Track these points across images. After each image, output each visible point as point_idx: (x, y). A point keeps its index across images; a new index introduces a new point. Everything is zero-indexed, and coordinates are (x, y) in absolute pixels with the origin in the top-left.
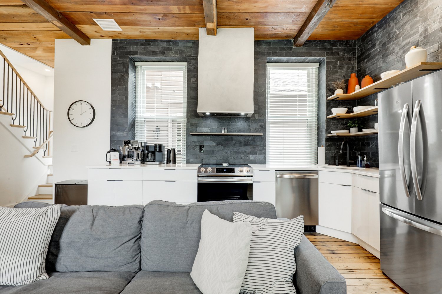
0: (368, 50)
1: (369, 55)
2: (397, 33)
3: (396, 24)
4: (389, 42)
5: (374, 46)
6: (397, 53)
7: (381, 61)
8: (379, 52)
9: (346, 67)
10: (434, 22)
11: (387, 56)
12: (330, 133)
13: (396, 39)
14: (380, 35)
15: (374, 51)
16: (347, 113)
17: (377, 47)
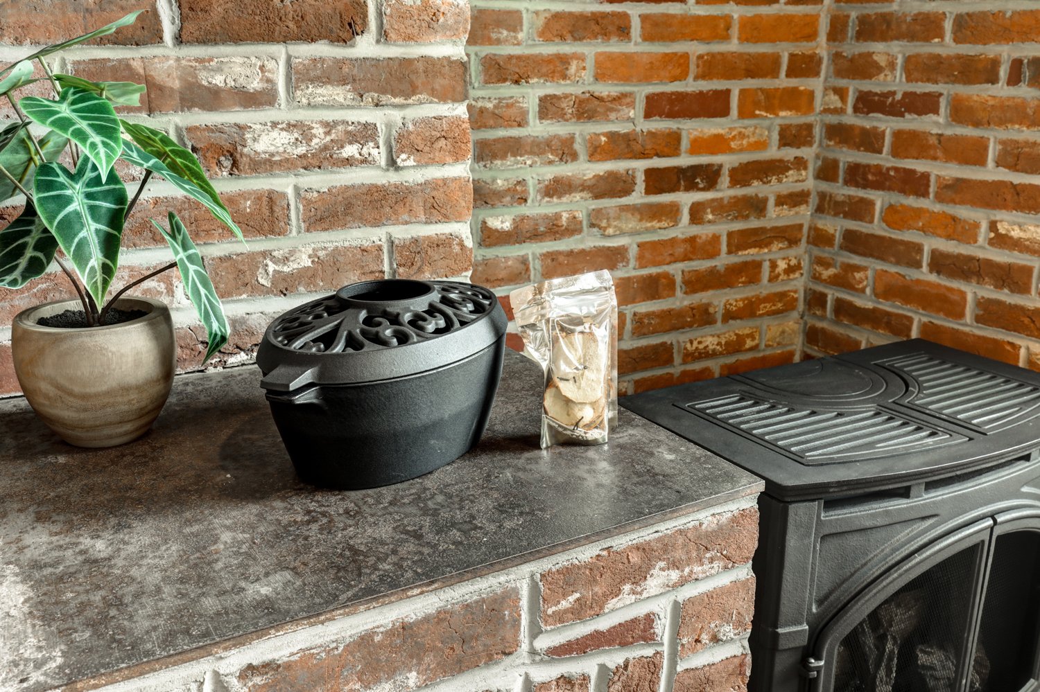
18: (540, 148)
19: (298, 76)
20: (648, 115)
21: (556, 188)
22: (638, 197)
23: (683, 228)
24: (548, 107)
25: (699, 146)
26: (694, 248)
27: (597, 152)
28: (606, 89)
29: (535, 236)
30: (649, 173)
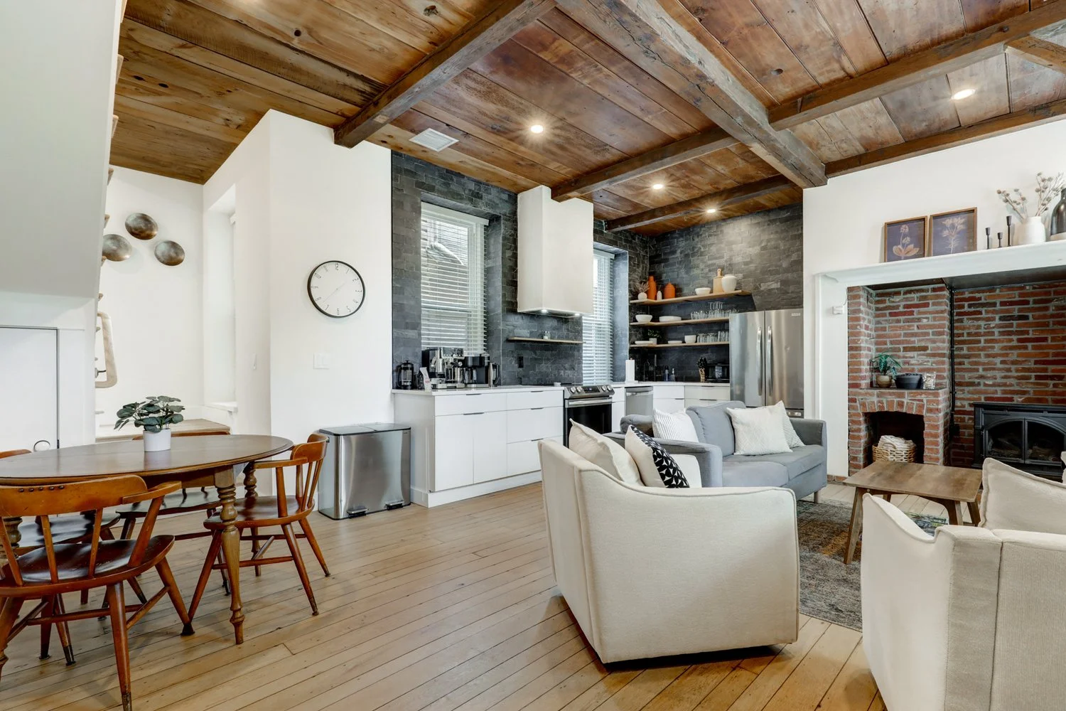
0: (665, 254)
1: (666, 260)
2: (702, 250)
3: (701, 241)
4: (693, 255)
5: (674, 252)
6: (702, 270)
7: (683, 271)
8: (681, 262)
9: (641, 266)
10: (738, 255)
11: (690, 268)
12: (634, 344)
13: (701, 255)
14: (681, 244)
15: (673, 258)
16: (652, 321)
17: (678, 254)
18: (1000, 369)
19: (918, 355)
20: (1035, 364)
21: (1005, 377)
22: (1033, 380)
23: (1051, 388)
24: (1002, 362)
25: (1053, 371)
26: (1054, 393)
27: (1017, 371)
28: (1019, 359)
29: (999, 386)
30: (1036, 376)
